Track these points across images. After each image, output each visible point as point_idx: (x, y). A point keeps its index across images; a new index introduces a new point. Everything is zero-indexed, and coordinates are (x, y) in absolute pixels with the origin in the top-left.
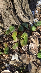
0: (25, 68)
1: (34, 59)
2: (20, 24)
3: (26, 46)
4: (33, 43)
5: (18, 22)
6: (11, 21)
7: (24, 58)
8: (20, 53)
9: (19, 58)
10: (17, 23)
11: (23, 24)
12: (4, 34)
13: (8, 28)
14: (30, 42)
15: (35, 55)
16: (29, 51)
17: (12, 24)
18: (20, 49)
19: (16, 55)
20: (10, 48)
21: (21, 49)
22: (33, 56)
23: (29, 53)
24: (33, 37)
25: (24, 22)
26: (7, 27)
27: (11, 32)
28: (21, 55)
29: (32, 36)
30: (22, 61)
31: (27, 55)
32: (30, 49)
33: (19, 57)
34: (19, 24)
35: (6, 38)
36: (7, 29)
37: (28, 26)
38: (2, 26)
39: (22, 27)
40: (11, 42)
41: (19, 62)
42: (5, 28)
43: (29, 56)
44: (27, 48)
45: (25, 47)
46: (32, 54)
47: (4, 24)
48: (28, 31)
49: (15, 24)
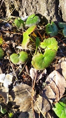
1: (44, 109)
3: (42, 71)
5: (53, 13)
6: (39, 5)
7: (21, 92)
8: (20, 78)
10: (49, 15)
11: (61, 23)
12: (10, 24)
13: (26, 17)
14: (56, 69)
15: (51, 101)
16: (42, 85)
17: (38, 12)
18: (25, 70)
21: (27, 71)
22: (46, 101)
23: (40, 89)
25: (64, 22)
26: (25, 14)
28: (20, 82)
30: (14, 97)
31: (32, 90)
32: (48, 83)
33: (12, 84)
34: (51, 18)
40: (14, 45)
43: (36, 97)
44: (41, 77)
45: (38, 73)
46: (45, 97)
47: (21, 4)
48: (64, 45)
49: (45, 14)
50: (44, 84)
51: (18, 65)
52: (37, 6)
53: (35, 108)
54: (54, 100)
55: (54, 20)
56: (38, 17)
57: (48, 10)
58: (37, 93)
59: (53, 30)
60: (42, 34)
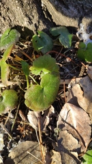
3: (47, 111)
5: (36, 17)
6: (12, 12)
8: (15, 133)
10: (30, 22)
11: (54, 29)
16: (53, 132)
17: (14, 23)
18: (20, 119)
21: (23, 118)
24: (81, 82)
25: (58, 26)
29: (78, 79)
34: (37, 27)
39: (46, 36)
43: (49, 154)
45: (42, 117)
46: (62, 150)
48: (68, 60)
49: (25, 23)
50: (56, 130)
51: (7, 114)
52: (10, 15)
54: (78, 151)
55: (42, 27)
57: (27, 16)
58: (50, 148)
59: (45, 43)
60: (30, 54)
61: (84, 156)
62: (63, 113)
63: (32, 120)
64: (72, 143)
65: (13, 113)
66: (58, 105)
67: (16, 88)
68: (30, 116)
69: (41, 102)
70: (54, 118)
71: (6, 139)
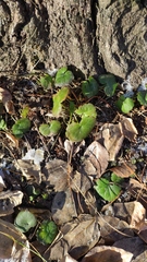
0: (44, 196)
1: (84, 188)
2: (93, 73)
3: (79, 143)
4: (103, 145)
5: (91, 64)
6: (72, 54)
7: (56, 169)
8: (53, 152)
9: (43, 164)
10: (85, 68)
11: (103, 77)
12: (34, 81)
13: (55, 70)
14: (97, 138)
15: (92, 178)
16: (80, 159)
17: (71, 62)
18: (58, 143)
19: (41, 152)
20: (33, 125)
21: (61, 143)
22: (85, 178)
23: (77, 164)
24: (112, 127)
26: (53, 66)
27: (57, 85)
28: (53, 158)
29: (110, 125)
30: (47, 176)
31: (69, 166)
32: (87, 156)
33: (44, 161)
34: (89, 72)
35: (35, 93)
36: (51, 73)
37: (116, 92)
38: (41, 58)
39: (94, 83)
41: (37, 172)
42: (47, 65)
43: (73, 173)
44: (78, 150)
45: (75, 146)
46: (83, 173)
47: (47, 53)
48: (107, 106)
49: (80, 67)
50: (83, 158)
52: (70, 56)
53: (73, 187)
54: (94, 176)
56: (70, 72)
57: (83, 61)
58: (75, 169)
59: (91, 89)
60: (77, 94)
61: (98, 181)
62: (91, 147)
63: (67, 146)
64: (91, 170)
65: (55, 137)
66: (89, 140)
67: (60, 120)
68: (66, 143)
69: (77, 135)
70: (83, 149)
71: (46, 155)
